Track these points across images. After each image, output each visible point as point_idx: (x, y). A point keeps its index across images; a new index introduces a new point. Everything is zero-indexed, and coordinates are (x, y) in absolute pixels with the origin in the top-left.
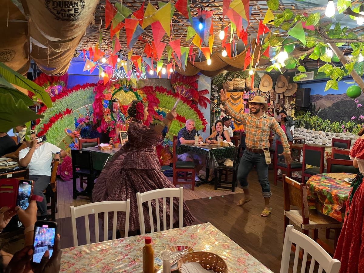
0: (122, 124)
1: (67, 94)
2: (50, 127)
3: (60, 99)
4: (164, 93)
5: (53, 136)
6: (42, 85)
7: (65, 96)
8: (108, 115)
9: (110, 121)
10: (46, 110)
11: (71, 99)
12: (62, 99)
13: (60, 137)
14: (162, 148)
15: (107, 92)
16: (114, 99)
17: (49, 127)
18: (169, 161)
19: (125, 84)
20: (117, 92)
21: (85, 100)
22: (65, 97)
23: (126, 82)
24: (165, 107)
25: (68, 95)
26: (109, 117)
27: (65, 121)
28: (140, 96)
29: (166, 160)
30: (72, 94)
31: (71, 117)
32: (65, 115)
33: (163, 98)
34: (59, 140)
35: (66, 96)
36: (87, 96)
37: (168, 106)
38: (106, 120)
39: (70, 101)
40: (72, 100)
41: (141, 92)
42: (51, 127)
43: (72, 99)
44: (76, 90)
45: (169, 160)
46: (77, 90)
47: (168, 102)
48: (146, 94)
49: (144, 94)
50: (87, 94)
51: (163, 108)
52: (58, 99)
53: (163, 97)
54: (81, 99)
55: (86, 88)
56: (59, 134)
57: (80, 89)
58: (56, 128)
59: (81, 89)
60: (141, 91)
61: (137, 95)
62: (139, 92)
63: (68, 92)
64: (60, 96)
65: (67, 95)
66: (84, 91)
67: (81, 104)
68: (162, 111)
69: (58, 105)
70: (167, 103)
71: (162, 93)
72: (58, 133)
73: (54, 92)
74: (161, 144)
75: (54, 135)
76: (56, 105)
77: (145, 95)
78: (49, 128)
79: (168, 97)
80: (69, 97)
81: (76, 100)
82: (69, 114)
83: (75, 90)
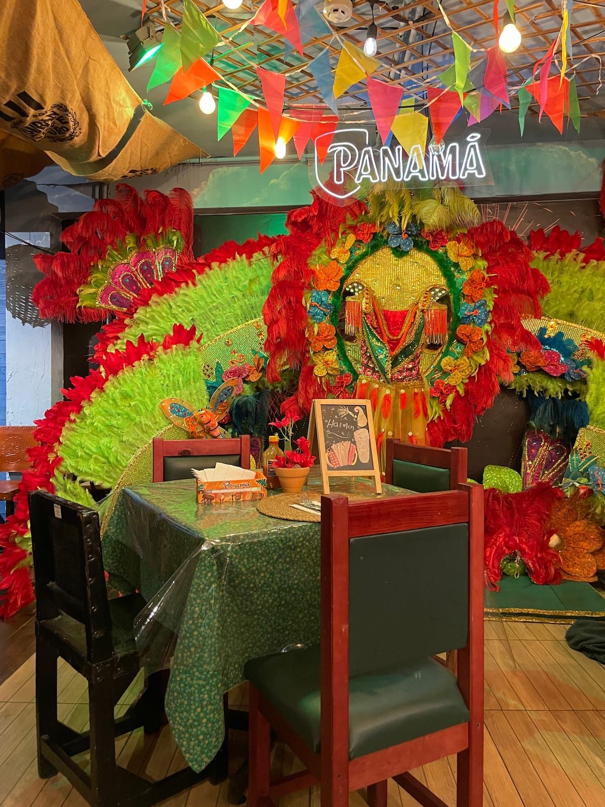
0: (377, 386)
1: (193, 277)
2: (97, 390)
3: (165, 296)
4: (569, 256)
5: (110, 427)
6: (109, 247)
7: (183, 285)
8: (325, 349)
9: (335, 372)
10: (119, 335)
11: (205, 295)
12: (174, 295)
13: (143, 432)
14: (559, 499)
15: (325, 258)
16: (354, 288)
17: (92, 390)
18: (590, 559)
19: (396, 215)
20: (364, 256)
21: (253, 300)
22: (183, 290)
23: (396, 209)
24: (571, 316)
25: (197, 282)
26: (332, 356)
27: (165, 372)
28: (456, 265)
29: (577, 552)
30: (209, 277)
31: (191, 359)
32: (166, 346)
33: (565, 278)
34: (138, 443)
35: (187, 284)
36: (260, 284)
37: (585, 312)
38: (319, 371)
39: (202, 303)
40: (208, 300)
41: (465, 249)
42: (102, 390)
43: (209, 296)
44: (221, 262)
45: (593, 553)
46: (225, 261)
47: (587, 293)
48: (485, 257)
49: (475, 256)
50: (258, 277)
51: (560, 321)
52: (161, 294)
53: (561, 271)
54: (239, 294)
55: (257, 255)
56: (138, 419)
57: (234, 259)
58: (125, 396)
59: (237, 255)
60: (466, 244)
61: (444, 265)
62: (453, 250)
63: (194, 271)
64: (168, 285)
65: (190, 282)
66: (250, 264)
67: (239, 312)
68: (560, 335)
69: (163, 318)
70: (580, 299)
71: (557, 256)
72: (134, 415)
73: (151, 272)
74: (551, 480)
75: (114, 422)
76: (153, 318)
77: (482, 264)
78: (93, 395)
79: (588, 271)
80: (199, 286)
81: (220, 300)
82: (181, 345)
83: (218, 263)
